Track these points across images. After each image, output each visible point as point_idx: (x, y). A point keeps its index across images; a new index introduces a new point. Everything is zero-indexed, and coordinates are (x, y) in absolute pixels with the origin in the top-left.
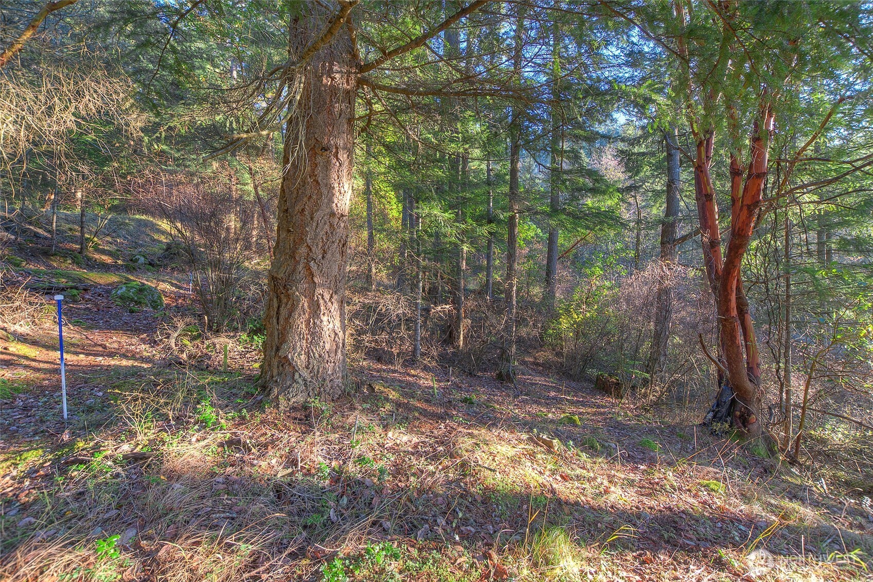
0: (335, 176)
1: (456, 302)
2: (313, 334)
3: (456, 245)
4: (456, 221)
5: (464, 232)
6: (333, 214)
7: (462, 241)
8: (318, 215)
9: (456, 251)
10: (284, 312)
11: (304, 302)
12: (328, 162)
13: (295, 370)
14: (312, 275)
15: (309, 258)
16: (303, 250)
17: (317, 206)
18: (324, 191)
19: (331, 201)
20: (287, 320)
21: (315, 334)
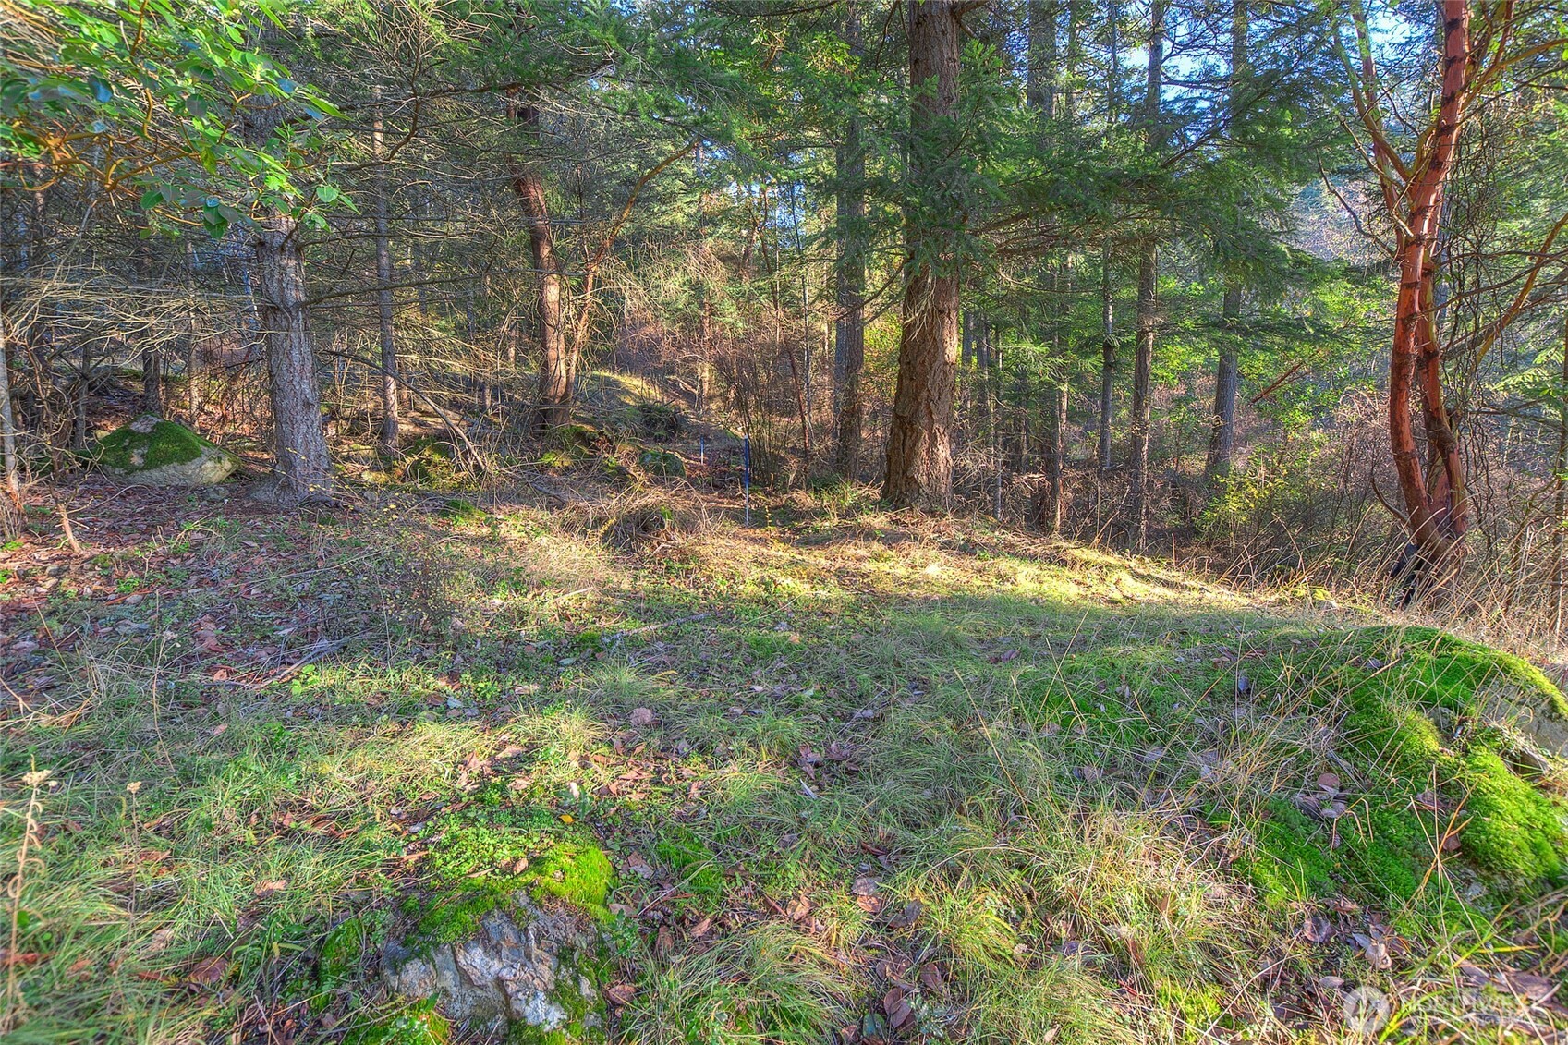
0: (946, 332)
1: (1050, 468)
2: (931, 460)
3: (1051, 386)
4: (1051, 355)
5: (1061, 368)
6: (946, 363)
7: (1060, 380)
8: (935, 365)
9: (1050, 394)
10: (908, 442)
11: (925, 434)
12: (943, 322)
13: (919, 487)
14: (931, 412)
15: (929, 399)
16: (924, 393)
17: (934, 357)
18: (939, 346)
19: (944, 353)
20: (912, 449)
21: (933, 461)
